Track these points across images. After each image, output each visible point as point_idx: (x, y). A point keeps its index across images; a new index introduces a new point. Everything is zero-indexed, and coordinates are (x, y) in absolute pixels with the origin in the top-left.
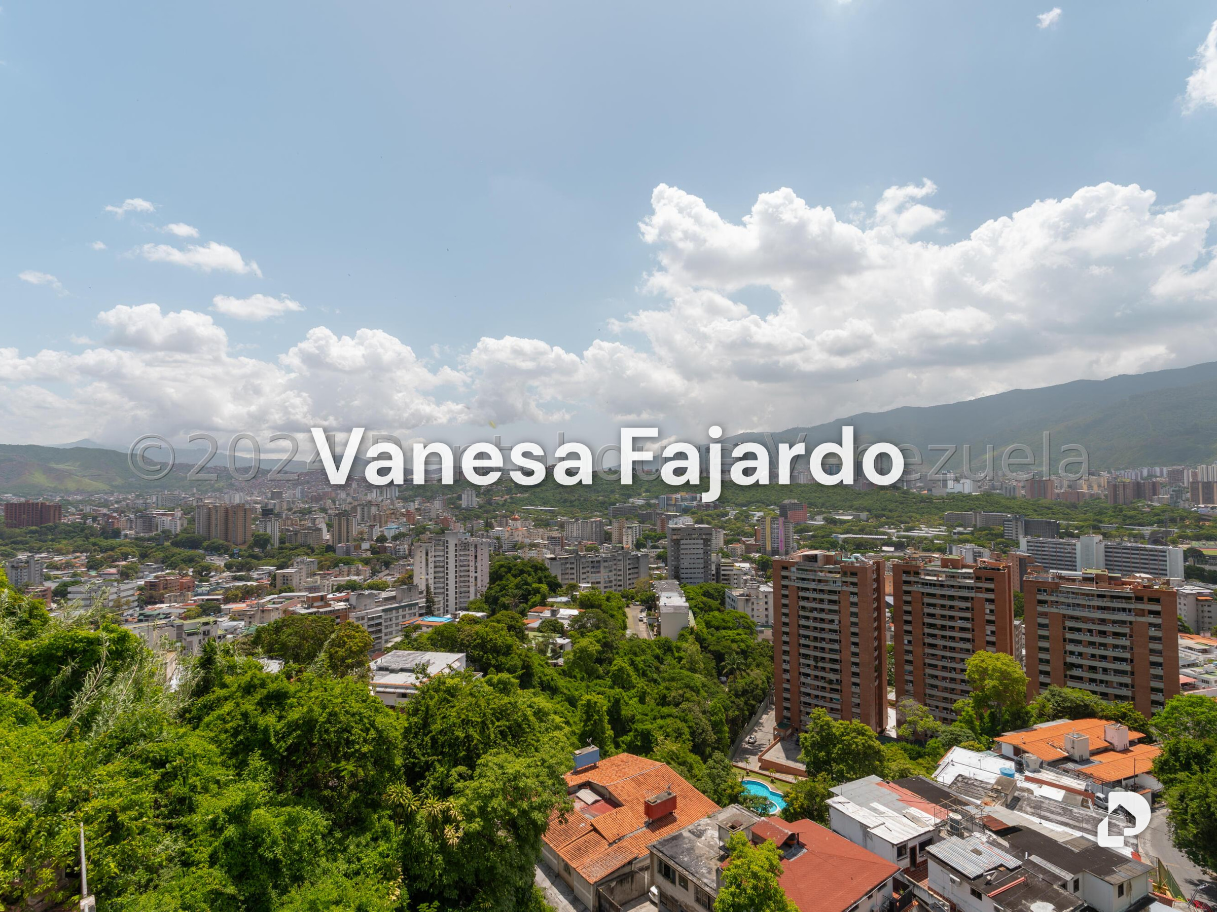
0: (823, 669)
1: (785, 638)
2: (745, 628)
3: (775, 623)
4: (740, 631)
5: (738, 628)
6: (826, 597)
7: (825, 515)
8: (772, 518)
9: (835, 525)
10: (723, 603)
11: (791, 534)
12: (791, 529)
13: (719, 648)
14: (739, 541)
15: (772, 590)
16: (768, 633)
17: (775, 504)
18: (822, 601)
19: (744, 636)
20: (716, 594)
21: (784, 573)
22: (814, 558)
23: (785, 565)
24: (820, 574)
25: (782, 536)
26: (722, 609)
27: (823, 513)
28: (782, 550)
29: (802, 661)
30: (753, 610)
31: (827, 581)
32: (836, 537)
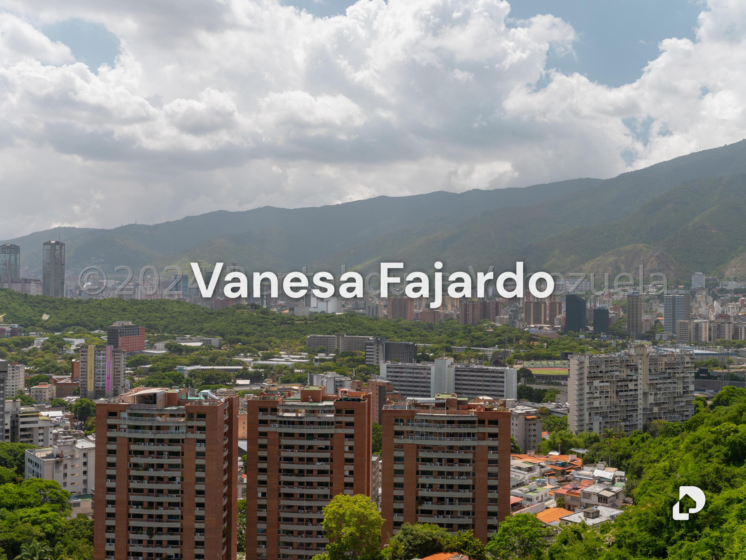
0: (160, 543)
1: (110, 509)
2: (53, 502)
3: (96, 491)
4: (45, 507)
5: (42, 503)
6: (166, 448)
7: (168, 342)
8: (97, 346)
9: (180, 354)
10: (21, 470)
11: (122, 367)
12: (123, 362)
13: (13, 535)
14: (47, 380)
15: (93, 445)
16: (87, 505)
17: (101, 327)
18: (160, 454)
19: (51, 514)
20: (10, 458)
21: (111, 421)
22: (152, 398)
23: (113, 410)
24: (159, 418)
25: (109, 371)
26: (19, 478)
27: (166, 338)
28: (109, 390)
29: (132, 536)
30: (65, 475)
31: (168, 428)
32: (180, 369)
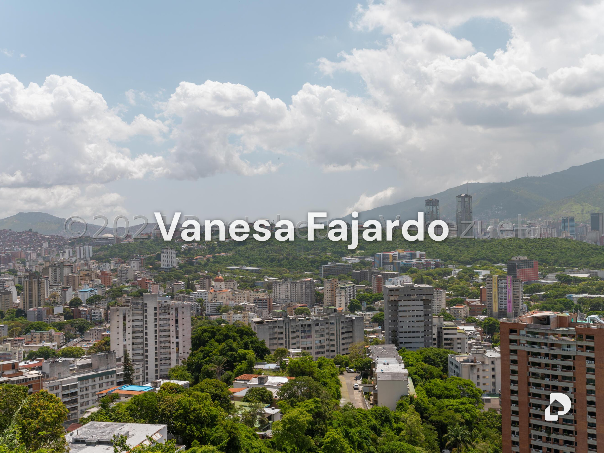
0: (557, 441)
1: (514, 408)
2: (469, 396)
3: (502, 392)
4: (464, 400)
5: (462, 397)
6: (559, 362)
7: (558, 273)
8: (500, 276)
9: (569, 284)
10: (445, 370)
11: (520, 294)
12: (521, 289)
13: (442, 418)
14: (463, 302)
15: (499, 355)
16: (495, 402)
17: (502, 261)
18: (554, 367)
19: (469, 406)
20: (438, 360)
21: (512, 337)
22: (546, 320)
23: (514, 328)
24: (552, 337)
25: (510, 296)
26: (445, 376)
27: (556, 270)
28: (511, 312)
29: (533, 432)
30: (478, 377)
31: (560, 345)
32: (570, 297)
